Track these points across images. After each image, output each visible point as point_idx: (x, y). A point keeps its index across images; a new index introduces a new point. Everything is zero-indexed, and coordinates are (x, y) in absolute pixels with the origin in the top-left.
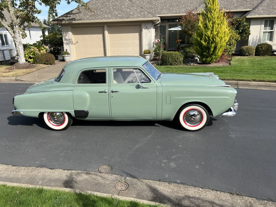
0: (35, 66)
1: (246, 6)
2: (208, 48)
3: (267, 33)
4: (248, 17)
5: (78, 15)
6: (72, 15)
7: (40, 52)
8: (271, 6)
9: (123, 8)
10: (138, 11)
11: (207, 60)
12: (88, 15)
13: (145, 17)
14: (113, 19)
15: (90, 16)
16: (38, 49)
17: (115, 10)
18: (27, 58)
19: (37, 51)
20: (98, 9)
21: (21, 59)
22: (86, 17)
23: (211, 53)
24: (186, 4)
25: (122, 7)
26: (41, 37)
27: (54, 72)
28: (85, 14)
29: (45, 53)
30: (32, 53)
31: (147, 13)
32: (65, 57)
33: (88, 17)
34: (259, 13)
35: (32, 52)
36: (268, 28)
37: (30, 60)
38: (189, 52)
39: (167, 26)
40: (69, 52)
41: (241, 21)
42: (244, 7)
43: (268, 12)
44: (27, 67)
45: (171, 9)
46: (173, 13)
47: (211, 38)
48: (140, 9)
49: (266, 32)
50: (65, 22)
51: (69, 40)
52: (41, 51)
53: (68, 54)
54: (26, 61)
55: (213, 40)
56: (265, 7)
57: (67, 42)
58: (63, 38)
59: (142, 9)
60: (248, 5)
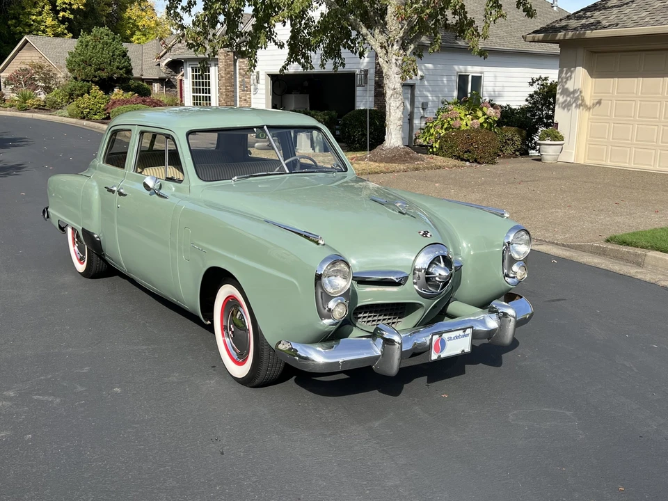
0: (418, 160)
5: (616, 12)
6: (597, 13)
19: (456, 119)
30: (445, 126)
50: (565, 35)
51: (575, 91)
53: (558, 138)
57: (566, 101)
58: (558, 88)
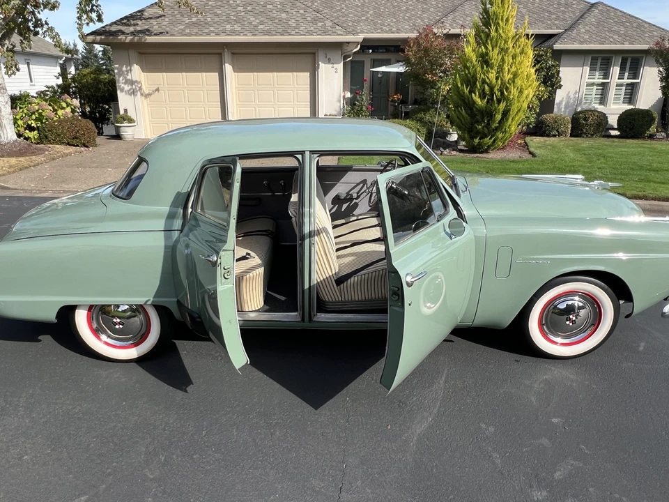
0: (44, 150)
1: (549, 22)
2: (489, 114)
3: (595, 87)
4: (557, 46)
5: (155, 23)
6: (140, 22)
7: (56, 114)
8: (605, 24)
9: (271, 10)
10: (309, 19)
11: (483, 142)
12: (183, 23)
13: (325, 33)
14: (246, 35)
15: (188, 26)
16: (50, 105)
17: (251, 13)
18: (22, 130)
19: (48, 110)
20: (207, 10)
21: (5, 131)
22: (176, 29)
23: (495, 125)
24: (413, 13)
25: (268, 6)
26: (58, 78)
27: (97, 167)
28: (174, 20)
29: (69, 116)
30: (34, 117)
31: (330, 24)
32: (122, 129)
33: (182, 27)
34: (582, 40)
35: (33, 113)
36: (597, 73)
37: (28, 134)
38: (430, 122)
39: (367, 64)
40: (133, 117)
41: (542, 55)
42: (544, 25)
43: (599, 38)
44: (20, 153)
45: (379, 22)
46: (383, 31)
47: (496, 88)
48: (314, 13)
49: (593, 84)
52: (58, 112)
53: (130, 120)
54: (19, 135)
55: (502, 93)
56: (593, 27)
59: (318, 15)
60: (553, 21)
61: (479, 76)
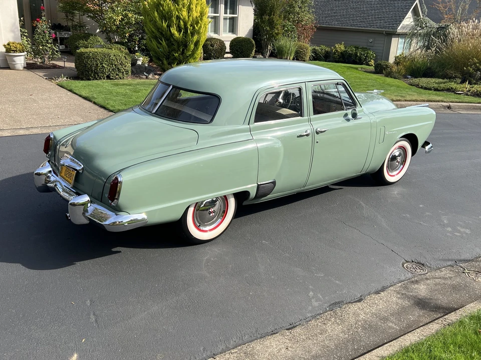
47: (189, 24)
61: (174, 13)
